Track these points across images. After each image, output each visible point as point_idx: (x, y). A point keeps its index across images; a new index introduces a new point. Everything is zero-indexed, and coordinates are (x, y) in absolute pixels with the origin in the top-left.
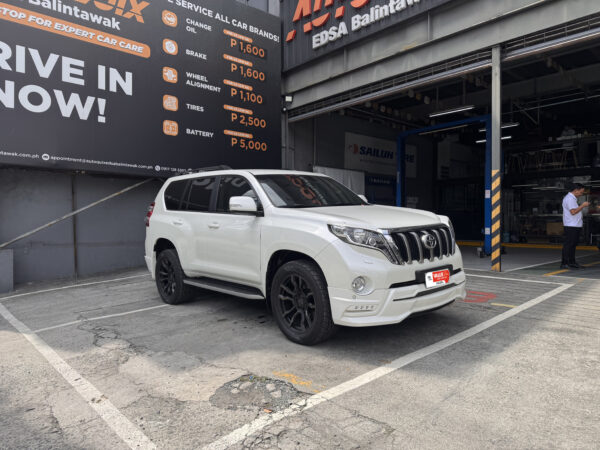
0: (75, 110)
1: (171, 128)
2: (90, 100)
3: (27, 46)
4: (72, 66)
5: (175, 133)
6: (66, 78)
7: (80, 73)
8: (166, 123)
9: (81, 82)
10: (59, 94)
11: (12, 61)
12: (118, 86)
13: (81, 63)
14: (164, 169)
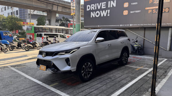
0: (104, 15)
1: (126, 13)
2: (107, 11)
3: (97, 3)
4: (104, 4)
5: (127, 14)
6: (103, 7)
7: (105, 5)
8: (124, 11)
9: (105, 7)
10: (101, 11)
11: (95, 8)
12: (113, 5)
13: (105, 3)
14: (123, 25)
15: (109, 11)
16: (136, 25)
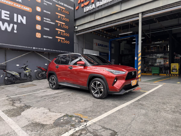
0: (6, 28)
4: (5, 13)
5: (40, 37)
6: (3, 17)
7: (8, 16)
8: (37, 34)
9: (8, 19)
10: (1, 22)
12: (21, 21)
13: (8, 13)
14: (36, 48)
15: (15, 26)
16: (49, 50)
